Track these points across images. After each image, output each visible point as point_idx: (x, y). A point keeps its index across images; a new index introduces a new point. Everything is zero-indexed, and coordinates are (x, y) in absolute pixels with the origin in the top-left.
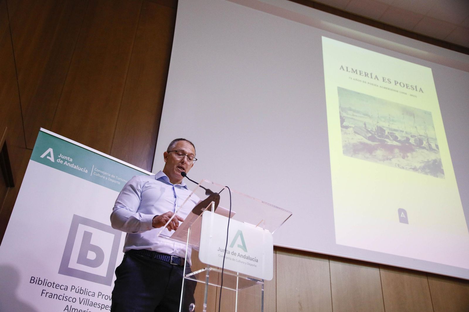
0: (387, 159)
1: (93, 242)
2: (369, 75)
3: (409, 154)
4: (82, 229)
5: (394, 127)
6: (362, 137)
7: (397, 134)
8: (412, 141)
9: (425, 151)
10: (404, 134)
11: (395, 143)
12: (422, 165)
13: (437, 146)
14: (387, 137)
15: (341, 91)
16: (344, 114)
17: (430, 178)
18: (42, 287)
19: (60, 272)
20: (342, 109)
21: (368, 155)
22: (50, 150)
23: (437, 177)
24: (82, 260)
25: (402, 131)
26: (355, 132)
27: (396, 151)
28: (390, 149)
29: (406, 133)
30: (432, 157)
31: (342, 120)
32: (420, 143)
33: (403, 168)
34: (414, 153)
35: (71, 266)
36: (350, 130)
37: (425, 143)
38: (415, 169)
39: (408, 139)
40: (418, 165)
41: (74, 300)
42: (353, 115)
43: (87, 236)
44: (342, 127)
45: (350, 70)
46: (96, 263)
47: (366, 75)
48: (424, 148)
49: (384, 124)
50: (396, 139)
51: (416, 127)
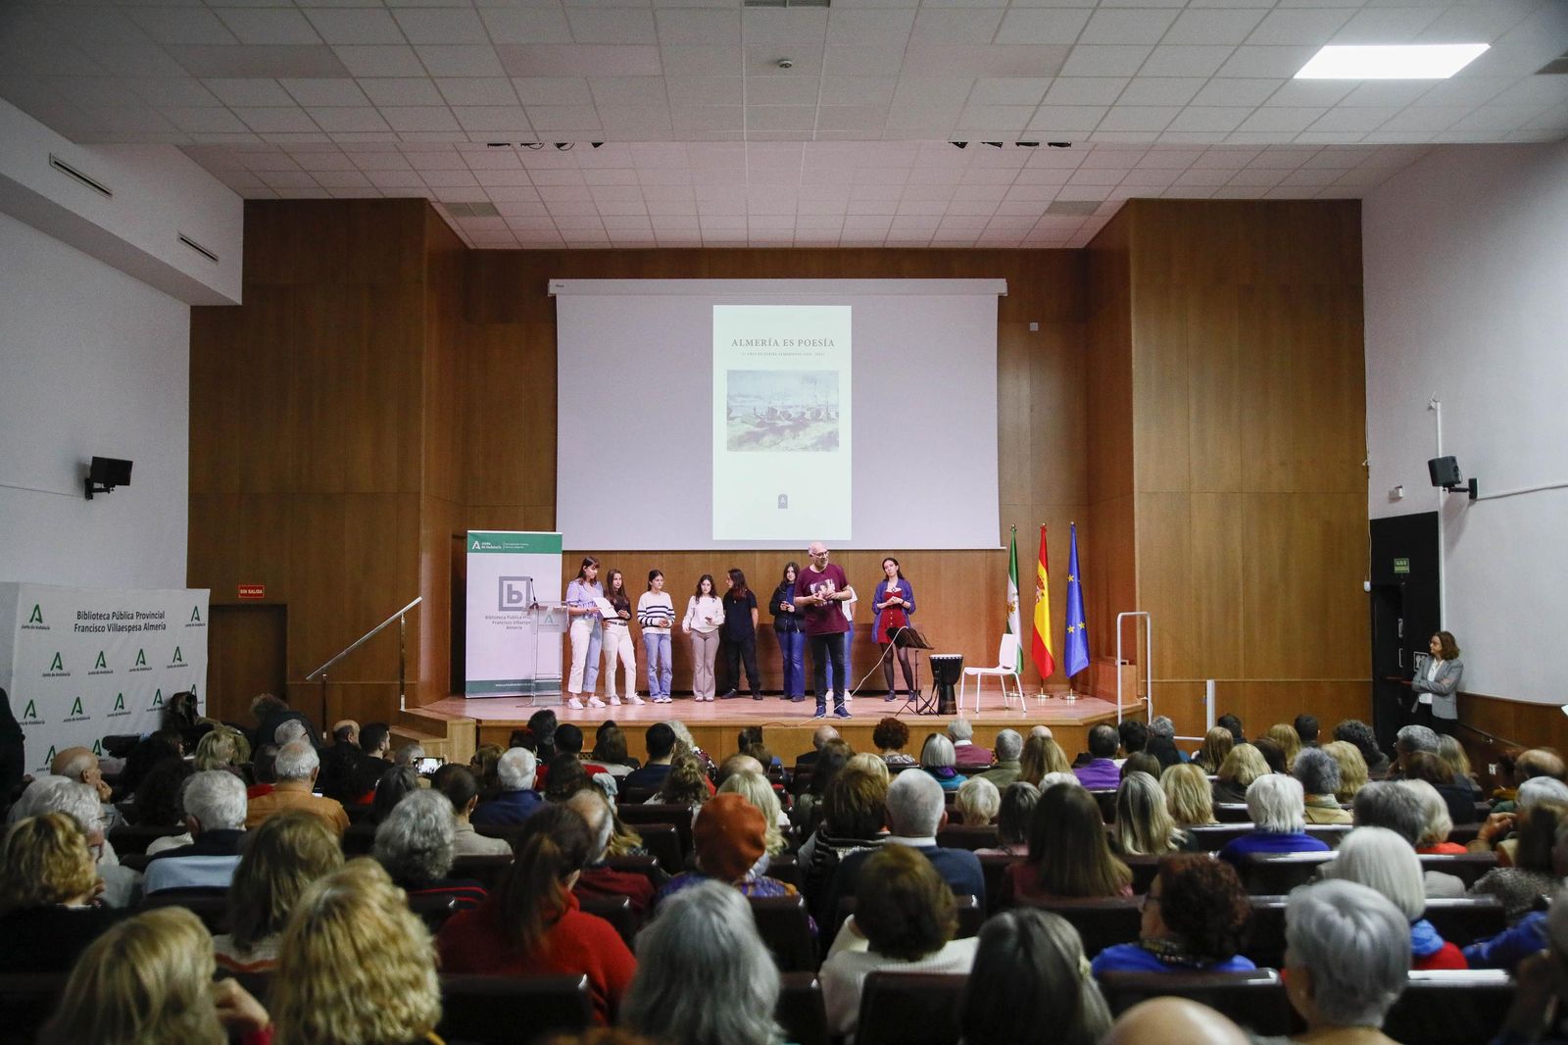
0: (775, 444)
1: (514, 589)
2: (767, 343)
3: (801, 433)
4: (506, 583)
5: (789, 403)
6: (748, 426)
7: (790, 411)
8: (808, 416)
9: (821, 424)
10: (799, 410)
11: (787, 423)
12: (815, 440)
13: (837, 414)
14: (779, 418)
15: (732, 375)
16: (732, 403)
17: (822, 455)
18: (492, 620)
19: (500, 610)
20: (730, 397)
21: (754, 445)
22: (477, 542)
23: (829, 451)
24: (510, 600)
25: (797, 406)
26: (743, 422)
27: (787, 431)
28: (779, 431)
29: (803, 407)
30: (828, 428)
31: (729, 410)
32: (816, 416)
33: (792, 450)
34: (808, 429)
35: (504, 605)
36: (738, 420)
37: (822, 413)
38: (805, 448)
39: (803, 414)
40: (809, 443)
41: (511, 623)
42: (743, 402)
43: (510, 587)
44: (730, 419)
45: (744, 342)
46: (519, 600)
47: (764, 343)
48: (821, 420)
49: (777, 404)
50: (789, 417)
51: (815, 396)
